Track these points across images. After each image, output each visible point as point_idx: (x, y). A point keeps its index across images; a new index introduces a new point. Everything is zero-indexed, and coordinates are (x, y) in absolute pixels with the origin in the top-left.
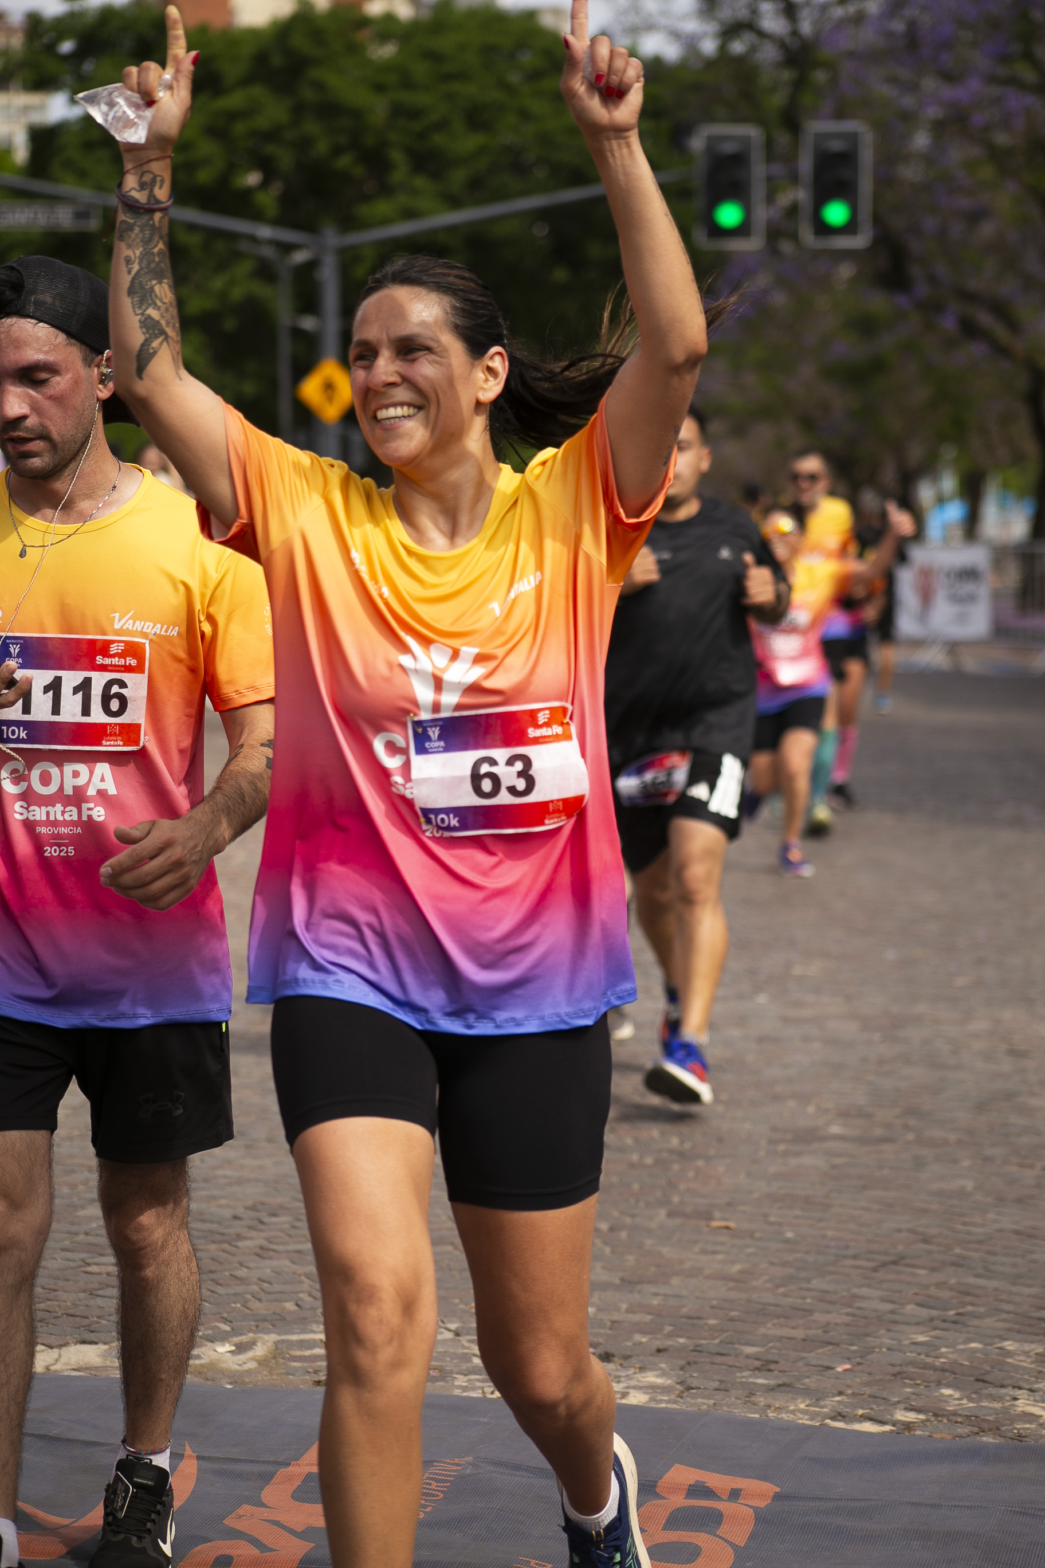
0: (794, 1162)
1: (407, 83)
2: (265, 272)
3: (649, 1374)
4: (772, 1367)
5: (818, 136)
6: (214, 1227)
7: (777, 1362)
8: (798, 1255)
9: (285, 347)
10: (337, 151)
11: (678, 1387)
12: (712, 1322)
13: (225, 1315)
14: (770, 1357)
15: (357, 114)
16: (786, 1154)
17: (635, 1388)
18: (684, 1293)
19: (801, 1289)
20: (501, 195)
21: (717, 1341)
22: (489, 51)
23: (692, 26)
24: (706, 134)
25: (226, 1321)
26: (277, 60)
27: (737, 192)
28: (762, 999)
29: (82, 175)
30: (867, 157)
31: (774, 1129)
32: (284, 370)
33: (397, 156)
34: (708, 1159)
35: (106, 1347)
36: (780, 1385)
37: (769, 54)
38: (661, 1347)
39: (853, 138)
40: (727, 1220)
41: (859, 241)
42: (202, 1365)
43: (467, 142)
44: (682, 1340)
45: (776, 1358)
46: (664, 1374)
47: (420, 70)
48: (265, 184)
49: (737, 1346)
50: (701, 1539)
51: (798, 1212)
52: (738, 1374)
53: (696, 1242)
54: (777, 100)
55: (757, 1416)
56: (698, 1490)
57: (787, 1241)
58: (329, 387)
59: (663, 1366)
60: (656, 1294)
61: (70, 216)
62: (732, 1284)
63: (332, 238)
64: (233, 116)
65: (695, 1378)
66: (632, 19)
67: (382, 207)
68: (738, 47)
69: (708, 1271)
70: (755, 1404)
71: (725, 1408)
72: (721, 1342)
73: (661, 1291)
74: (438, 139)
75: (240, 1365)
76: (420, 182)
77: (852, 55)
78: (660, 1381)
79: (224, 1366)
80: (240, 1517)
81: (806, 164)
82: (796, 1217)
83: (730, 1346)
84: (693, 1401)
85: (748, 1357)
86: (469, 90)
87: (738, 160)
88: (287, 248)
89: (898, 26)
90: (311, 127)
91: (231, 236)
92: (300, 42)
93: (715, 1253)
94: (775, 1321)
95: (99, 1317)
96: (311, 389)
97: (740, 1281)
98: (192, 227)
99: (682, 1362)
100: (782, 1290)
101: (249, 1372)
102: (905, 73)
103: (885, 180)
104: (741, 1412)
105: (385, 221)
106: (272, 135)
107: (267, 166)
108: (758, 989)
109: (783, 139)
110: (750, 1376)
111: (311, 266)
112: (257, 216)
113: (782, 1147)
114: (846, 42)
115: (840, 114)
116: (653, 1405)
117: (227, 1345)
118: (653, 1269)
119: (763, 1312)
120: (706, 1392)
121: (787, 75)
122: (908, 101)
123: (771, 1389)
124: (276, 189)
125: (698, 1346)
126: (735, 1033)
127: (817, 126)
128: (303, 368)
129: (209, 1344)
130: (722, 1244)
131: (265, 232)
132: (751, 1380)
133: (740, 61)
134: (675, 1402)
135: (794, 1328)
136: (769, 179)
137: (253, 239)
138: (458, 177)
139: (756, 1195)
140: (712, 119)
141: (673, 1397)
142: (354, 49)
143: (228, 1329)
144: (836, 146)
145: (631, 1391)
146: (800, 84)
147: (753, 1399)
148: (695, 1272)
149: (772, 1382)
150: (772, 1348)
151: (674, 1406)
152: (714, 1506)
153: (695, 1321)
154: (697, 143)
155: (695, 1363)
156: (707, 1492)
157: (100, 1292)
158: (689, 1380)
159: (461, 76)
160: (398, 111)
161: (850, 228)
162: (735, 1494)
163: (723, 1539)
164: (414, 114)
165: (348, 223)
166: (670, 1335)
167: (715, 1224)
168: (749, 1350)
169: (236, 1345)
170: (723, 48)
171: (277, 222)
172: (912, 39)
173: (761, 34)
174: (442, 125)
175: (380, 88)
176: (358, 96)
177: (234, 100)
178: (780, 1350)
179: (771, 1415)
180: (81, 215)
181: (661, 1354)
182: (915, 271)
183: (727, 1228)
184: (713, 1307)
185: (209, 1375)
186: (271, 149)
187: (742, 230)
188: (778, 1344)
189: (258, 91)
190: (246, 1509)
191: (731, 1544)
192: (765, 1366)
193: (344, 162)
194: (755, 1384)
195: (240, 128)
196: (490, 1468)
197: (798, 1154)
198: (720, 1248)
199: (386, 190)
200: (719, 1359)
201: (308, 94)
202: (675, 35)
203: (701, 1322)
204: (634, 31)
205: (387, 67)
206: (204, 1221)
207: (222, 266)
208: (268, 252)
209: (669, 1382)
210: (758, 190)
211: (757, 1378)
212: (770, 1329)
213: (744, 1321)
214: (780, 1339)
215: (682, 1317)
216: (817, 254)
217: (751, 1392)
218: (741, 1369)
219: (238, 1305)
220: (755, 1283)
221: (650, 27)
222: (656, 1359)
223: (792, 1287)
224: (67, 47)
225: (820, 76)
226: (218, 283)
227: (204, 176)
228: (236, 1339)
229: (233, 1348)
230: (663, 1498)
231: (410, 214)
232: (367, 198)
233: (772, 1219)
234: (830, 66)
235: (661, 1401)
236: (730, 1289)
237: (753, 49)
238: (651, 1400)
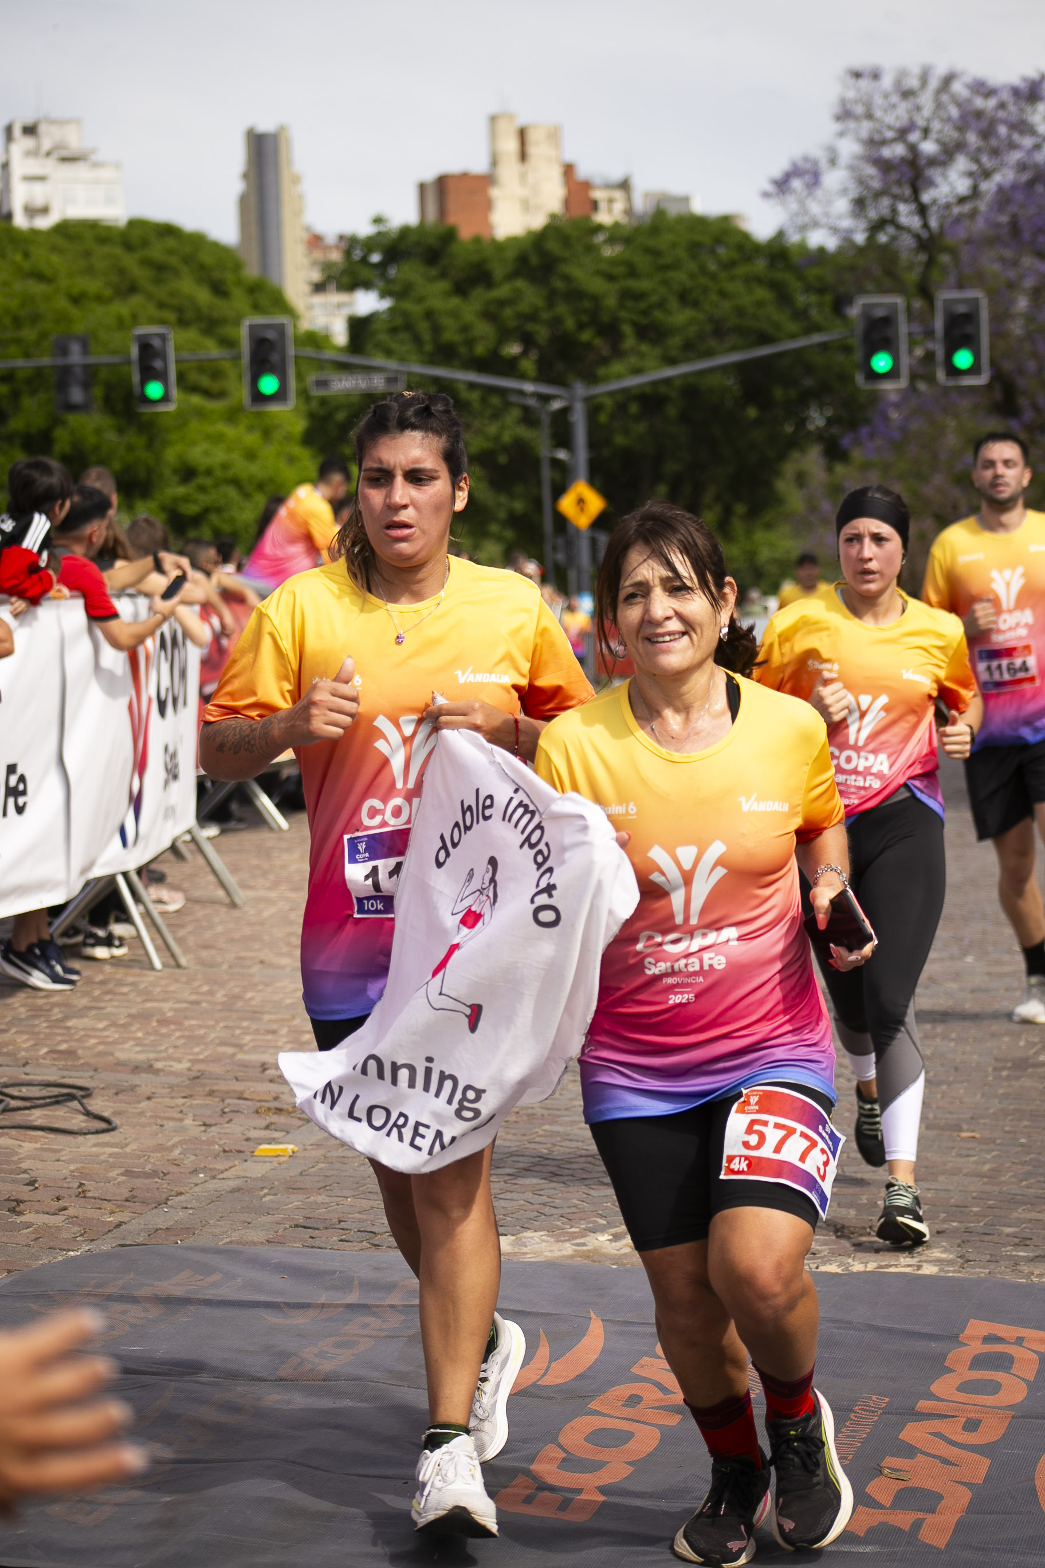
0: (1016, 1084)
1: (633, 272)
2: (529, 418)
3: (935, 1250)
4: (1028, 1242)
5: (946, 302)
6: (580, 1144)
7: (1031, 1239)
8: (1032, 1156)
9: (547, 473)
10: (581, 327)
11: (959, 1260)
12: (975, 1209)
13: (600, 1212)
14: (1025, 1235)
15: (595, 299)
16: (1008, 1078)
17: (926, 1261)
18: (950, 1187)
19: (1039, 1182)
20: (709, 354)
21: (982, 1224)
22: (694, 248)
23: (846, 223)
24: (861, 303)
25: (602, 1216)
26: (534, 260)
27: (887, 344)
28: (969, 959)
29: (389, 353)
30: (984, 315)
31: (997, 1059)
32: (546, 493)
33: (627, 329)
34: (949, 1084)
35: (514, 1238)
36: (1037, 1257)
37: (907, 242)
38: (940, 1230)
39: (975, 302)
40: (972, 1131)
41: (981, 380)
42: (588, 1251)
43: (680, 317)
44: (955, 1224)
45: (1029, 1236)
46: (946, 1251)
47: (642, 262)
48: (525, 353)
49: (998, 1227)
50: (999, 1376)
51: (1026, 1123)
52: (1003, 1249)
53: (953, 1148)
54: (912, 277)
55: (1024, 1281)
56: (989, 1339)
57: (1022, 1145)
58: (581, 501)
59: (944, 1244)
60: (929, 1189)
61: (383, 381)
62: (986, 1180)
63: (581, 390)
64: (501, 303)
65: (970, 1252)
66: (801, 220)
67: (617, 367)
68: (883, 238)
69: (965, 1171)
70: (1020, 1272)
71: (998, 1276)
72: (985, 1224)
73: (932, 1187)
74: (658, 314)
75: (617, 1250)
76: (644, 348)
77: (969, 241)
78: (944, 1256)
79: (605, 1251)
80: (643, 1366)
81: (939, 324)
82: (1026, 1127)
83: (993, 1227)
84: (973, 1271)
85: (1008, 1235)
86: (680, 277)
87: (888, 321)
88: (546, 399)
89: (1004, 219)
90: (562, 309)
91: (502, 392)
92: (553, 246)
93: (968, 1156)
94: (1024, 1207)
95: (504, 1215)
96: (567, 504)
97: (992, 1176)
98: (472, 386)
99: (959, 1241)
100: (1024, 1183)
101: (625, 1255)
102: (1008, 253)
103: (997, 334)
104: (1010, 1278)
105: (619, 377)
106: (532, 317)
107: (528, 341)
108: (965, 953)
109: (918, 304)
110: (1013, 1250)
111: (565, 411)
112: (523, 377)
113: (1005, 1073)
114: (962, 233)
115: (961, 286)
116: (942, 1274)
117: (606, 1235)
118: (923, 1170)
119: (1013, 1201)
120: (982, 1264)
121: (922, 257)
122: (1012, 274)
123: (1031, 1260)
124: (534, 355)
125: (967, 1228)
126: (954, 986)
127: (945, 295)
128: (559, 490)
129: (592, 1234)
130: (973, 1149)
131: (529, 387)
132: (1014, 1253)
133: (884, 248)
134: (959, 1272)
135: (1039, 1212)
136: (910, 334)
137: (521, 393)
138: (675, 342)
139: (991, 1111)
140: (863, 291)
141: (956, 1268)
142: (591, 249)
143: (604, 1222)
144: (962, 309)
145: (924, 1264)
146: (931, 263)
147: (1018, 1267)
148: (954, 1172)
149: (1031, 1254)
150: (1025, 1228)
151: (959, 1275)
152: (1006, 1351)
153: (962, 1209)
154: (854, 311)
155: (968, 1241)
156: (999, 1340)
157: (502, 1196)
158: (967, 1255)
159: (675, 266)
160: (627, 295)
161: (974, 370)
162: (1019, 1341)
163: (1017, 1376)
164: (639, 296)
165: (592, 379)
166: (944, 1221)
167: (964, 1135)
168: (1008, 1230)
169: (612, 1235)
170: (871, 239)
171: (537, 380)
172: (1015, 227)
173: (899, 227)
174: (661, 305)
175: (611, 278)
176: (597, 285)
177: (503, 291)
178: (1032, 1229)
179: (1034, 1279)
180: (391, 381)
181: (940, 1235)
182: (1023, 402)
183: (973, 1137)
184: (974, 1198)
185: (595, 1258)
186: (530, 327)
187: (893, 374)
188: (1029, 1225)
189: (520, 284)
190: (645, 1360)
191: (1024, 1380)
192: (1023, 1242)
193: (586, 336)
194: (1018, 1256)
195: (508, 312)
196: (830, 1324)
197: (1018, 1078)
198: (971, 1152)
199: (617, 353)
200: (987, 1238)
201: (558, 284)
202: (835, 230)
203: (967, 1210)
204: (803, 228)
205: (613, 262)
206: (570, 1140)
207: (496, 416)
208: (532, 402)
209: (951, 1256)
210: (903, 346)
211: (1018, 1251)
212: (1020, 1213)
213: (1001, 1208)
214: (1030, 1221)
215: (951, 1206)
216: (946, 391)
217: (1016, 1262)
218: (1005, 1245)
219: (609, 1204)
220: (1003, 1179)
221: (815, 224)
222: (938, 1239)
223: (1033, 1181)
224: (376, 258)
225: (945, 258)
226: (492, 429)
227: (480, 349)
228: (613, 1231)
229: (611, 1237)
230: (966, 1345)
231: (637, 371)
232: (605, 361)
233: (1007, 1129)
234: (953, 252)
235: (949, 1271)
236: (984, 1184)
237: (894, 239)
238: (941, 1270)
